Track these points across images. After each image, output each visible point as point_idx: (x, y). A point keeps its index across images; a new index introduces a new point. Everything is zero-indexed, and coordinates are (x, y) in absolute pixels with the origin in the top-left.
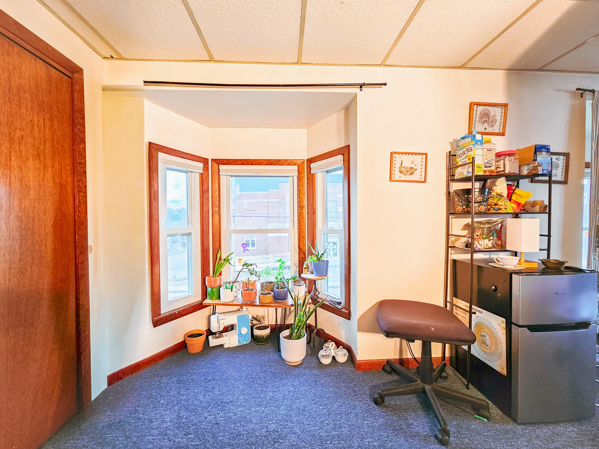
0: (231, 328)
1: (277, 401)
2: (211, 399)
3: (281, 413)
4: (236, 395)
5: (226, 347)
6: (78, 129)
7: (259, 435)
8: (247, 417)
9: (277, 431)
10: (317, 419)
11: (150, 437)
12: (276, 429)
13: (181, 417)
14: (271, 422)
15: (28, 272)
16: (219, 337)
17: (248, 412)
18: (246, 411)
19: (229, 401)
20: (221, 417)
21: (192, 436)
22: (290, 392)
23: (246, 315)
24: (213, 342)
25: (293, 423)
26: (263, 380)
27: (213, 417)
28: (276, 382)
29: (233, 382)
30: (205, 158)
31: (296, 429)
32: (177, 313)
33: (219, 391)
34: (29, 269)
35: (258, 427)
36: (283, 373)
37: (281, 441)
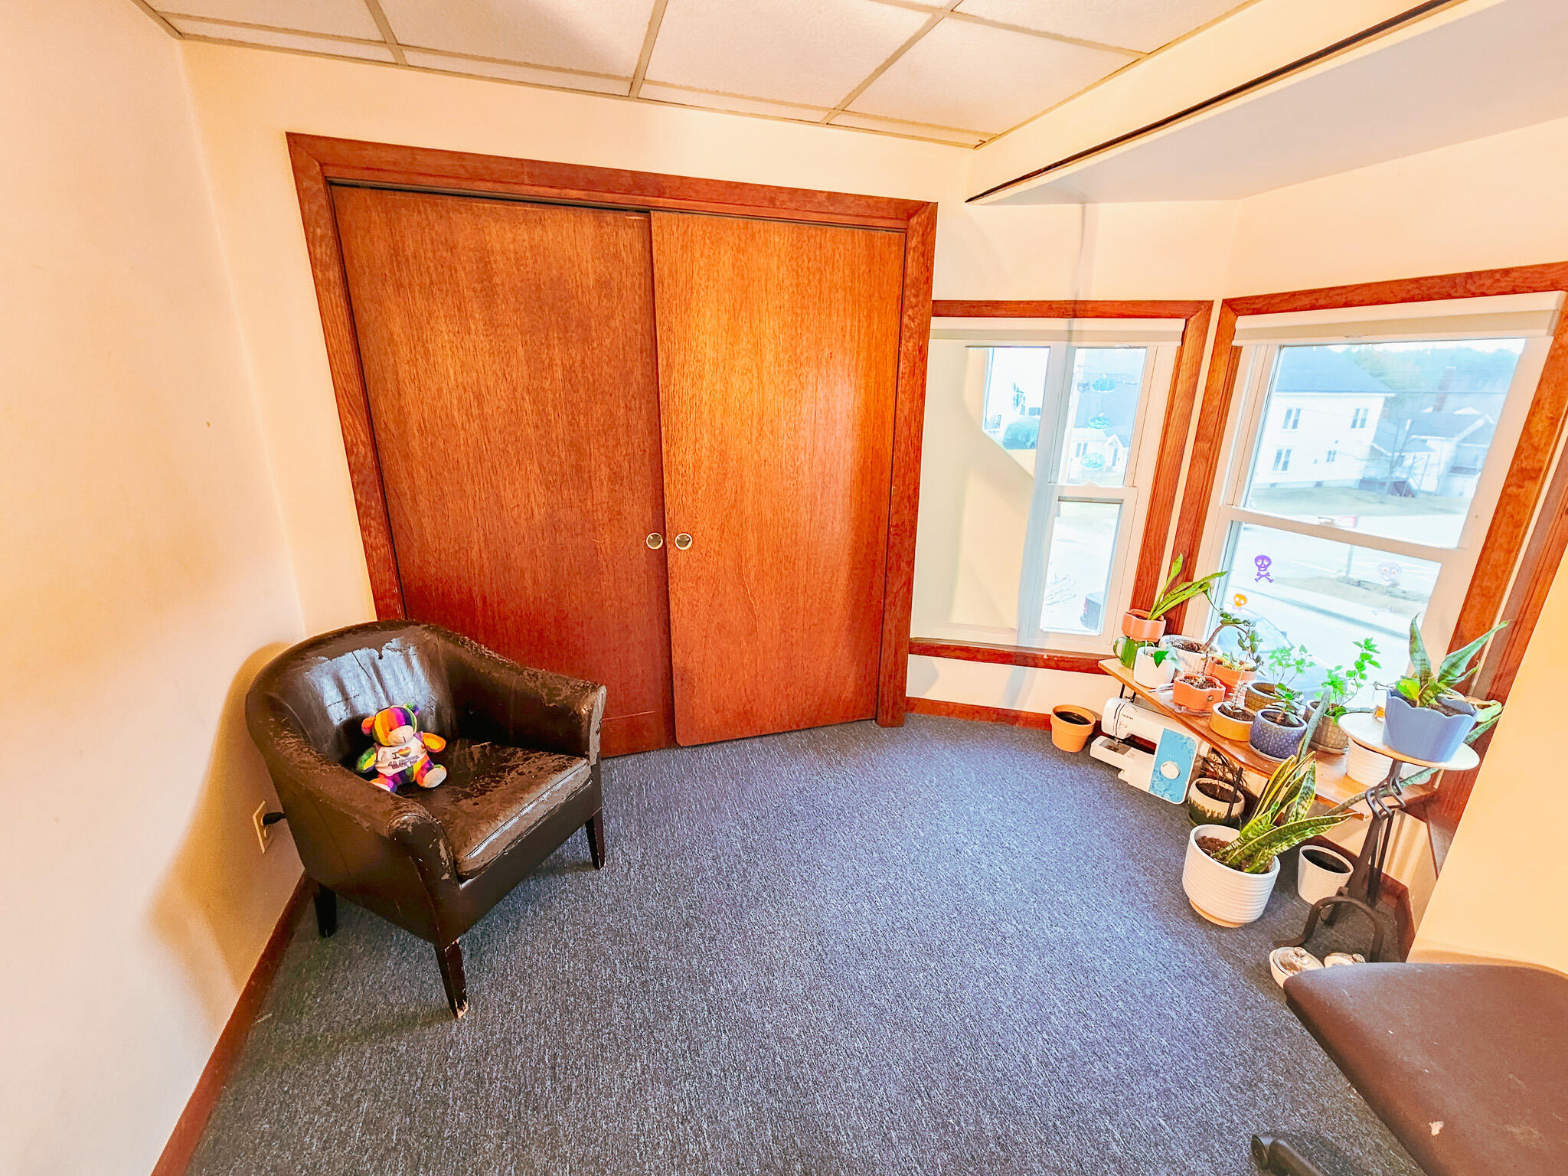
0: (1148, 747)
1: (1068, 916)
2: (992, 821)
3: (1046, 931)
4: (1026, 849)
5: (1121, 776)
6: (909, 316)
7: (979, 913)
8: (998, 884)
9: (1004, 939)
10: (1083, 1001)
11: (893, 796)
12: (1007, 935)
13: (938, 806)
14: (1014, 922)
15: (829, 528)
16: (1115, 750)
17: (1008, 880)
18: (1009, 877)
19: (1007, 845)
20: (971, 850)
21: (922, 835)
22: (1109, 929)
23: (1189, 738)
24: (1099, 749)
25: (1040, 958)
26: (1097, 872)
27: (965, 841)
28: (1113, 897)
29: (1049, 830)
30: (1199, 302)
31: (1031, 970)
32: (1045, 657)
33: (1015, 823)
34: (830, 524)
35: (993, 907)
36: (1151, 900)
37: (991, 951)
